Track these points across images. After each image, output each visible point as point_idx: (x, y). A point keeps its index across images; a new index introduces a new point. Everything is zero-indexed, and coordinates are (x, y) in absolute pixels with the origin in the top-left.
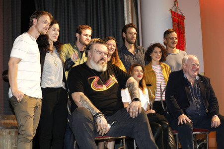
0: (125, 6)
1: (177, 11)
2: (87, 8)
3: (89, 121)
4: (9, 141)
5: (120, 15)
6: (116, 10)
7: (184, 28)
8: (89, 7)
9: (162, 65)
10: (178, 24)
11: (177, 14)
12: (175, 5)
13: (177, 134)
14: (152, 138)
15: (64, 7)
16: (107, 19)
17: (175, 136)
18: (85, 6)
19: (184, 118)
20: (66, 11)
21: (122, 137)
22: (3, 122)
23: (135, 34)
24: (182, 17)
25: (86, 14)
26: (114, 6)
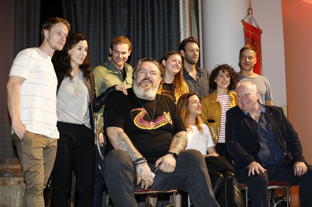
0: (181, 15)
1: (251, 22)
2: (129, 16)
3: (127, 169)
4: (19, 193)
5: (174, 26)
6: (169, 20)
7: (260, 46)
8: (132, 14)
9: (231, 95)
10: (253, 40)
11: (252, 27)
12: (249, 13)
13: (246, 188)
14: (212, 193)
15: (100, 13)
16: (156, 31)
17: (243, 191)
18: (127, 13)
19: (256, 167)
20: (102, 19)
21: (171, 191)
22: (11, 167)
23: (197, 51)
24: (258, 31)
25: (129, 24)
26: (166, 15)
